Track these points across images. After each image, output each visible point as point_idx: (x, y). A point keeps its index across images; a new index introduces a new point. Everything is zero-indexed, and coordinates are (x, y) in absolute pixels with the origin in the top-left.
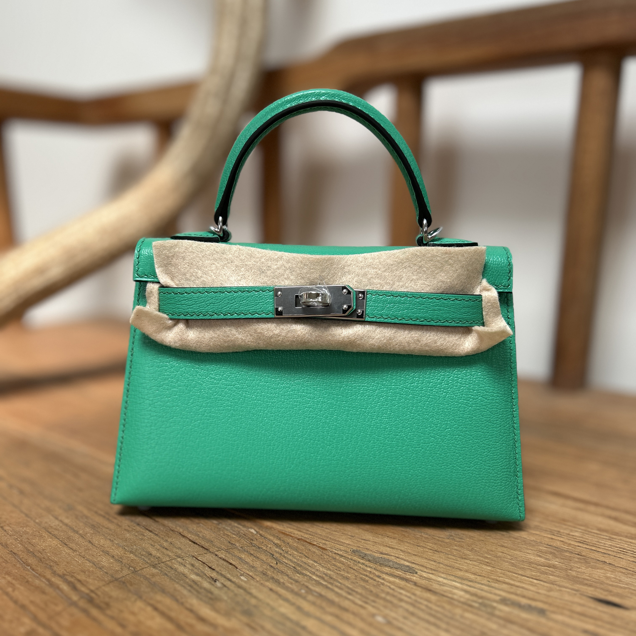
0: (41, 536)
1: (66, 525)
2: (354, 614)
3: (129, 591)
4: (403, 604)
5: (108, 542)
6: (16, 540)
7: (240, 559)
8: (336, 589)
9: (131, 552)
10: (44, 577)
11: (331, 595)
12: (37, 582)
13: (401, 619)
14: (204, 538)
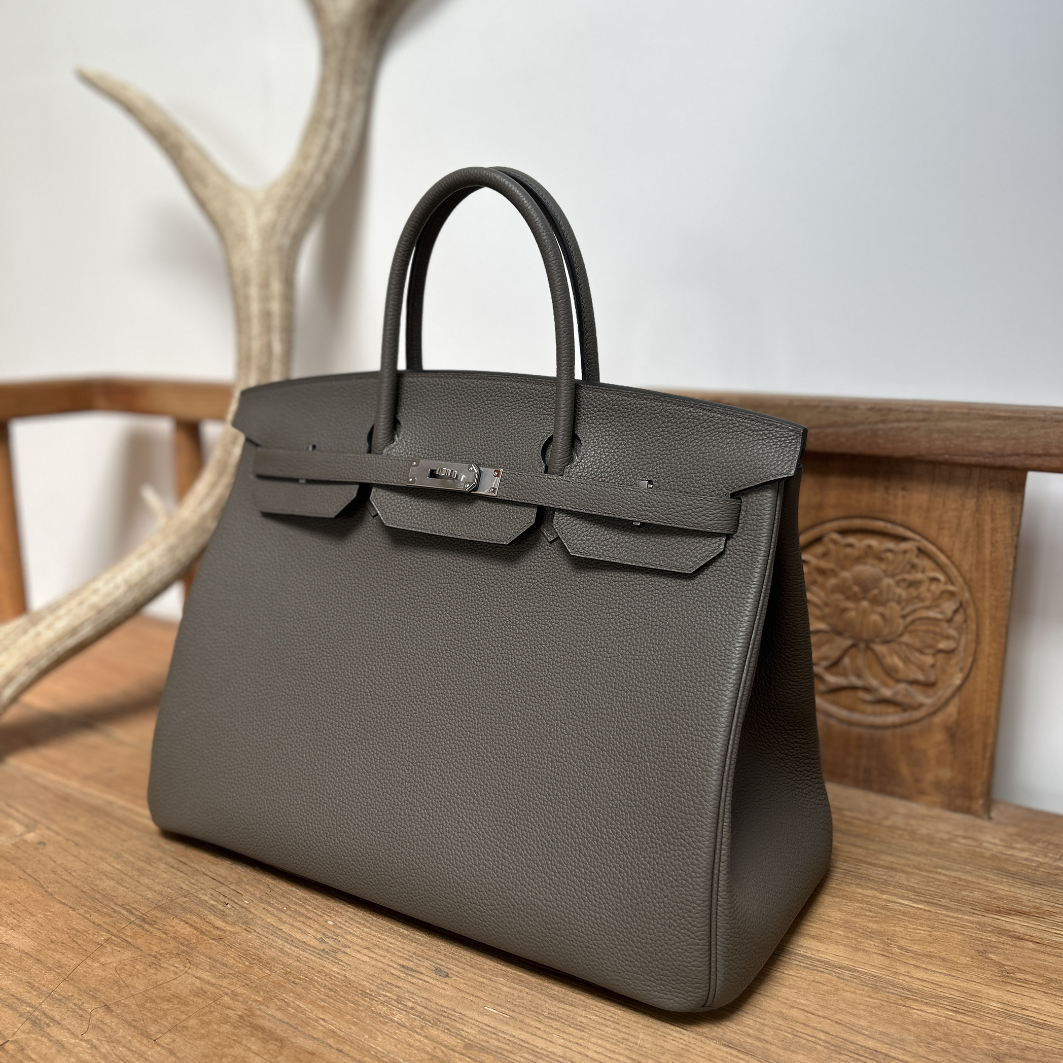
0: (101, 879)
1: (118, 869)
2: (314, 920)
3: (169, 913)
4: (348, 913)
5: (151, 882)
6: (83, 882)
7: (246, 889)
8: (307, 907)
9: (168, 887)
10: (109, 907)
11: (302, 910)
12: (105, 910)
13: (343, 922)
14: (220, 876)
